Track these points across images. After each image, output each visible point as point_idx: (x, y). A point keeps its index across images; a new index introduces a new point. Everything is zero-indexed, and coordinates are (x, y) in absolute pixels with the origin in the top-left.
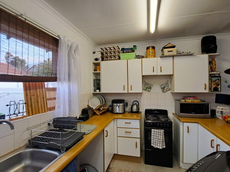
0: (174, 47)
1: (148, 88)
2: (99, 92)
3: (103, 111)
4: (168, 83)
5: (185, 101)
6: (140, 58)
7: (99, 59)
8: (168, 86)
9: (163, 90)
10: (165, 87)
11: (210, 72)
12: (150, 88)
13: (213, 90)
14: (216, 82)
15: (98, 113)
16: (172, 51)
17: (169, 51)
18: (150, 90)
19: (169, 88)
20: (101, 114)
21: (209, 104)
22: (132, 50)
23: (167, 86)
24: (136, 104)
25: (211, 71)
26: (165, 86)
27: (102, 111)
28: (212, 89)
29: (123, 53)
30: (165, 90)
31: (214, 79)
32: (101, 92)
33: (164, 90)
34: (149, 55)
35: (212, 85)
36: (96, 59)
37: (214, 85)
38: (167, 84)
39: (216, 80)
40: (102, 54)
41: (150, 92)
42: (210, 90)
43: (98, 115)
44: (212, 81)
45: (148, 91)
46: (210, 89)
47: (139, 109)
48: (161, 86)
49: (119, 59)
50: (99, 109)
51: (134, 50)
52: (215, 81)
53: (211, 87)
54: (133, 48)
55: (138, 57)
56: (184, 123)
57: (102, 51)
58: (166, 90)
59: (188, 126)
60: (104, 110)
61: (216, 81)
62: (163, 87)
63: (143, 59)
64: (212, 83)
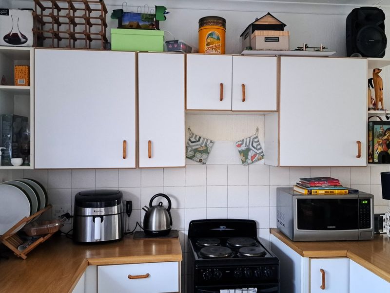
0: (280, 27)
1: (201, 152)
2: (23, 164)
3: (41, 240)
4: (257, 137)
5: (310, 193)
6: (180, 52)
7: (24, 37)
8: (259, 147)
9: (243, 159)
10: (248, 150)
11: (369, 109)
12: (206, 151)
13: (377, 161)
14: (386, 137)
15: (18, 251)
16: (276, 39)
17: (267, 39)
18: (206, 159)
19: (260, 151)
20: (30, 255)
21: (371, 200)
22: (151, 22)
23: (255, 145)
24: (160, 205)
25: (371, 106)
26: (251, 146)
27: (34, 240)
28: (376, 156)
29: (121, 26)
30: (249, 157)
31: (378, 129)
32: (31, 167)
33: (247, 158)
34: (208, 44)
35: (376, 146)
36: (13, 39)
37: (379, 145)
38: (256, 140)
39: (386, 132)
40: (38, 20)
41: (204, 164)
42: (369, 159)
43: (21, 258)
44: (376, 134)
45: (201, 161)
46: (370, 156)
47: (171, 224)
48: (239, 146)
49: (106, 45)
50: (22, 235)
51: (157, 22)
52: (381, 135)
53: (373, 151)
54: (155, 15)
55: (172, 46)
56: (312, 260)
57: (39, 10)
58: (253, 158)
59: (321, 269)
60: (44, 236)
61: (385, 135)
62: (243, 148)
63: (189, 56)
64: (376, 140)
